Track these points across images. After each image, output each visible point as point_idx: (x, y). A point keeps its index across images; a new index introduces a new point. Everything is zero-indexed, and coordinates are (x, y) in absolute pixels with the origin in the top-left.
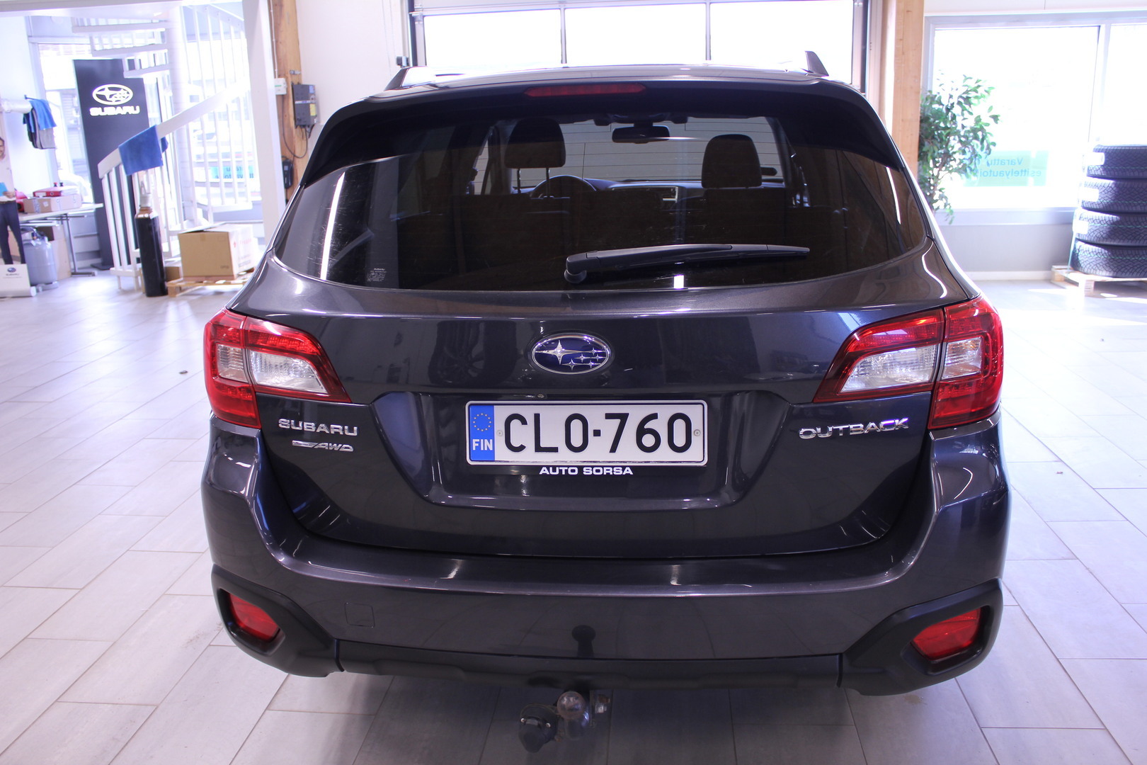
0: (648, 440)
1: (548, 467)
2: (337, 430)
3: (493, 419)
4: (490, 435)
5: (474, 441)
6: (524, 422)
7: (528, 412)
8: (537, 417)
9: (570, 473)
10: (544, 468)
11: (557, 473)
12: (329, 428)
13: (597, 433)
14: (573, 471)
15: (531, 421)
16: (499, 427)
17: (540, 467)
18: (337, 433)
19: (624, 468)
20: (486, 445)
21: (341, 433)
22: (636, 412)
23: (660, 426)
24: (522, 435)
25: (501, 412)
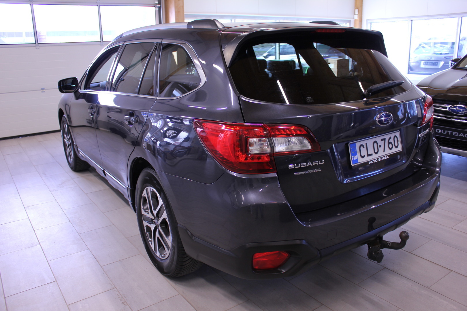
0: (390, 146)
1: (371, 161)
2: (316, 164)
3: (356, 148)
4: (356, 154)
5: (352, 157)
6: (364, 147)
7: (364, 143)
8: (366, 144)
9: (376, 162)
10: (370, 162)
11: (373, 162)
12: (312, 164)
13: (380, 146)
14: (376, 161)
15: (365, 146)
16: (358, 150)
17: (369, 162)
18: (316, 165)
19: (387, 156)
20: (355, 157)
21: (318, 164)
22: (387, 137)
23: (391, 140)
24: (364, 152)
25: (358, 145)
